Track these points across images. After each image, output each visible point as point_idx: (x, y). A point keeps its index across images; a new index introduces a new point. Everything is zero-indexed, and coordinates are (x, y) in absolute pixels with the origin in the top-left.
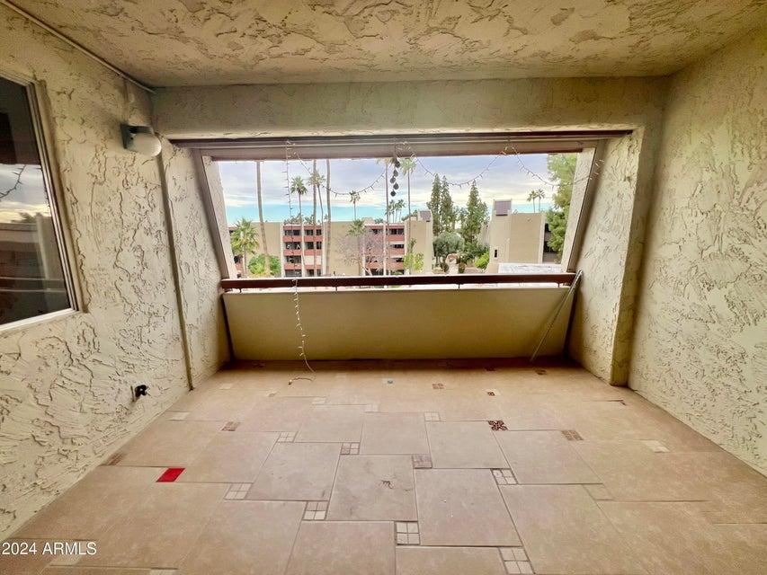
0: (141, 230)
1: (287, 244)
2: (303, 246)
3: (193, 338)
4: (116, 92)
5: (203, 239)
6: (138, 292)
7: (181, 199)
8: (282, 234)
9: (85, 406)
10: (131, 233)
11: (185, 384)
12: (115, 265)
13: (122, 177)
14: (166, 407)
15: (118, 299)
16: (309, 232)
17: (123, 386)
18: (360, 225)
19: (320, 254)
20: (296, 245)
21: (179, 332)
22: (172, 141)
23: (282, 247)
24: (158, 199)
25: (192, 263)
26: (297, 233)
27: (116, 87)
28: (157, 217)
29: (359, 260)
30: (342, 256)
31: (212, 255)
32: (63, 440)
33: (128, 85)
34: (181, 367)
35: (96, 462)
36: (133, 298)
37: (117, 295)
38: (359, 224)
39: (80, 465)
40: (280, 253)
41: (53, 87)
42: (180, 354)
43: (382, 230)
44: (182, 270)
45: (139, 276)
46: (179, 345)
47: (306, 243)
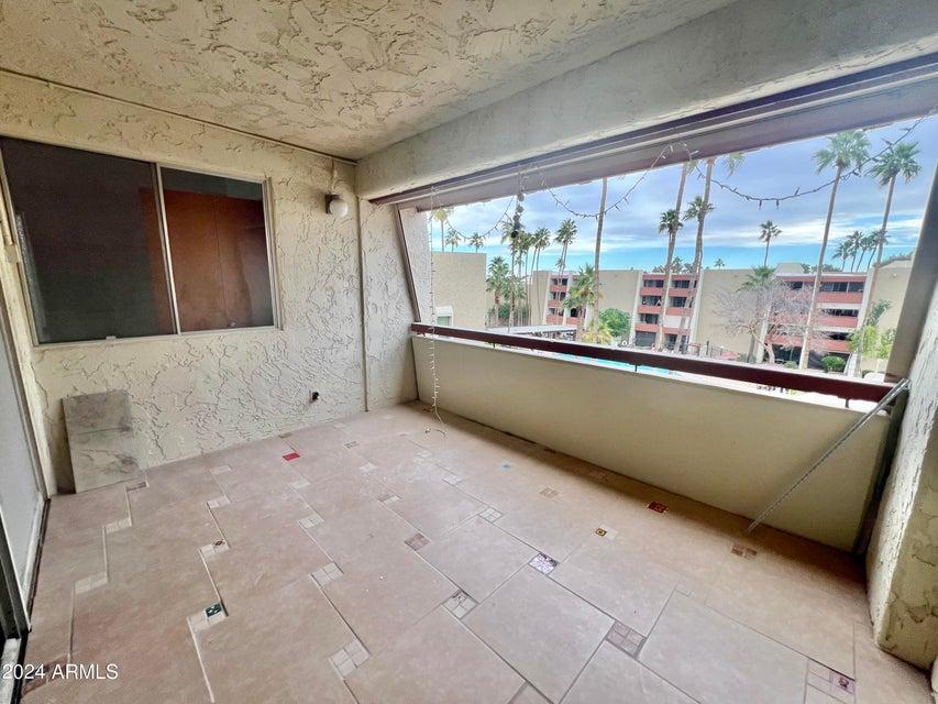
0: (334, 275)
1: (644, 298)
2: (666, 301)
3: (372, 368)
4: (325, 172)
5: (396, 284)
6: (325, 322)
7: (376, 249)
8: (640, 283)
9: (274, 393)
10: (323, 278)
11: (361, 405)
12: (308, 301)
13: (322, 235)
14: (338, 416)
15: (308, 325)
16: (677, 283)
17: (303, 388)
18: (766, 276)
19: (690, 314)
20: (656, 300)
21: (361, 361)
22: (371, 201)
23: (637, 300)
24: (353, 250)
25: (380, 304)
26: (660, 284)
27: (326, 168)
28: (352, 265)
29: (754, 330)
30: (723, 320)
31: (406, 299)
32: (257, 408)
33: (335, 163)
34: (359, 389)
35: (277, 433)
36: (321, 326)
37: (307, 321)
38: (765, 273)
39: (265, 429)
40: (633, 310)
41: (276, 180)
42: (360, 379)
43: (812, 284)
44: (369, 309)
45: (328, 311)
46: (360, 371)
47: (671, 298)
